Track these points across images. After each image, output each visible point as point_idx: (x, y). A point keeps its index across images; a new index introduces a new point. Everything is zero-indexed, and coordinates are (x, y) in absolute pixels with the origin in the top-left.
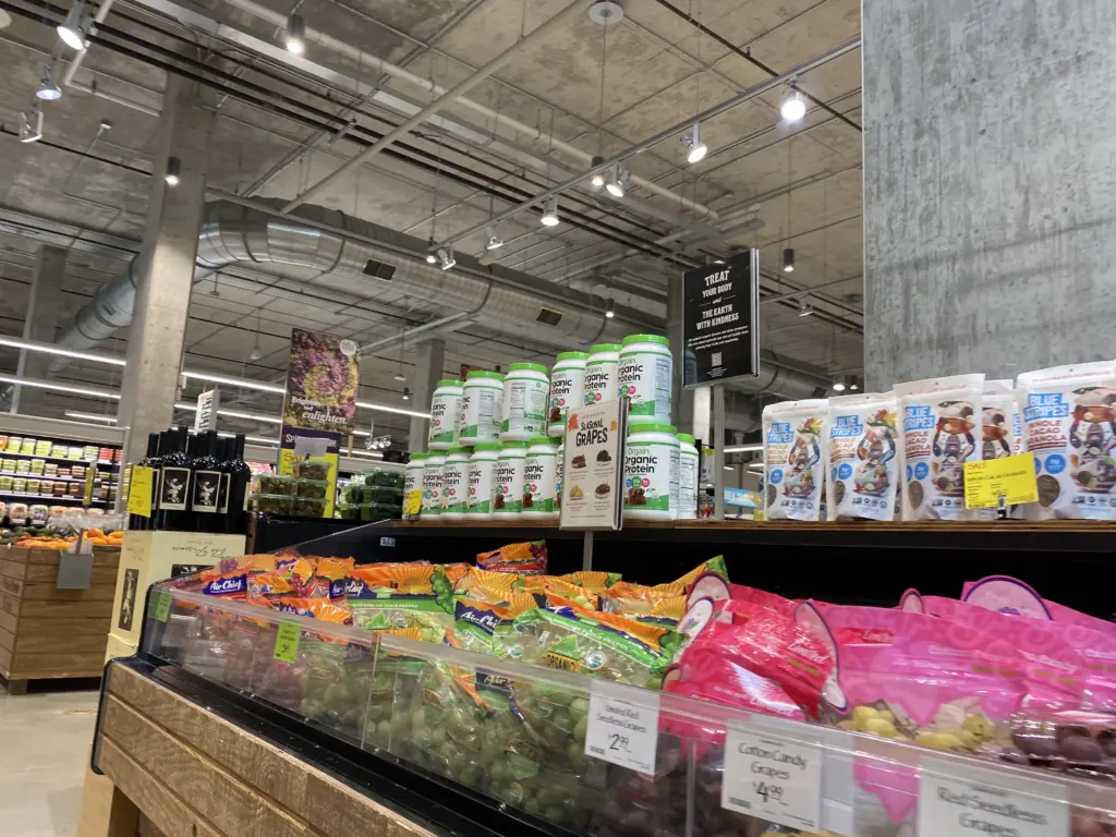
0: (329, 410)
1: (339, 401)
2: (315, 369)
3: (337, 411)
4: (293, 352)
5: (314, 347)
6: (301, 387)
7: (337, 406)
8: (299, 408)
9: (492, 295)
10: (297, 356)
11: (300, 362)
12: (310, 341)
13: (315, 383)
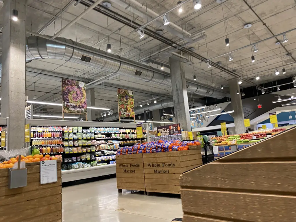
0: (78, 106)
1: (81, 103)
2: (71, 92)
3: (81, 106)
4: (63, 87)
5: (70, 85)
6: (68, 99)
7: (80, 105)
8: (68, 106)
9: (121, 66)
10: (65, 88)
11: (66, 90)
12: (68, 83)
13: (72, 97)
